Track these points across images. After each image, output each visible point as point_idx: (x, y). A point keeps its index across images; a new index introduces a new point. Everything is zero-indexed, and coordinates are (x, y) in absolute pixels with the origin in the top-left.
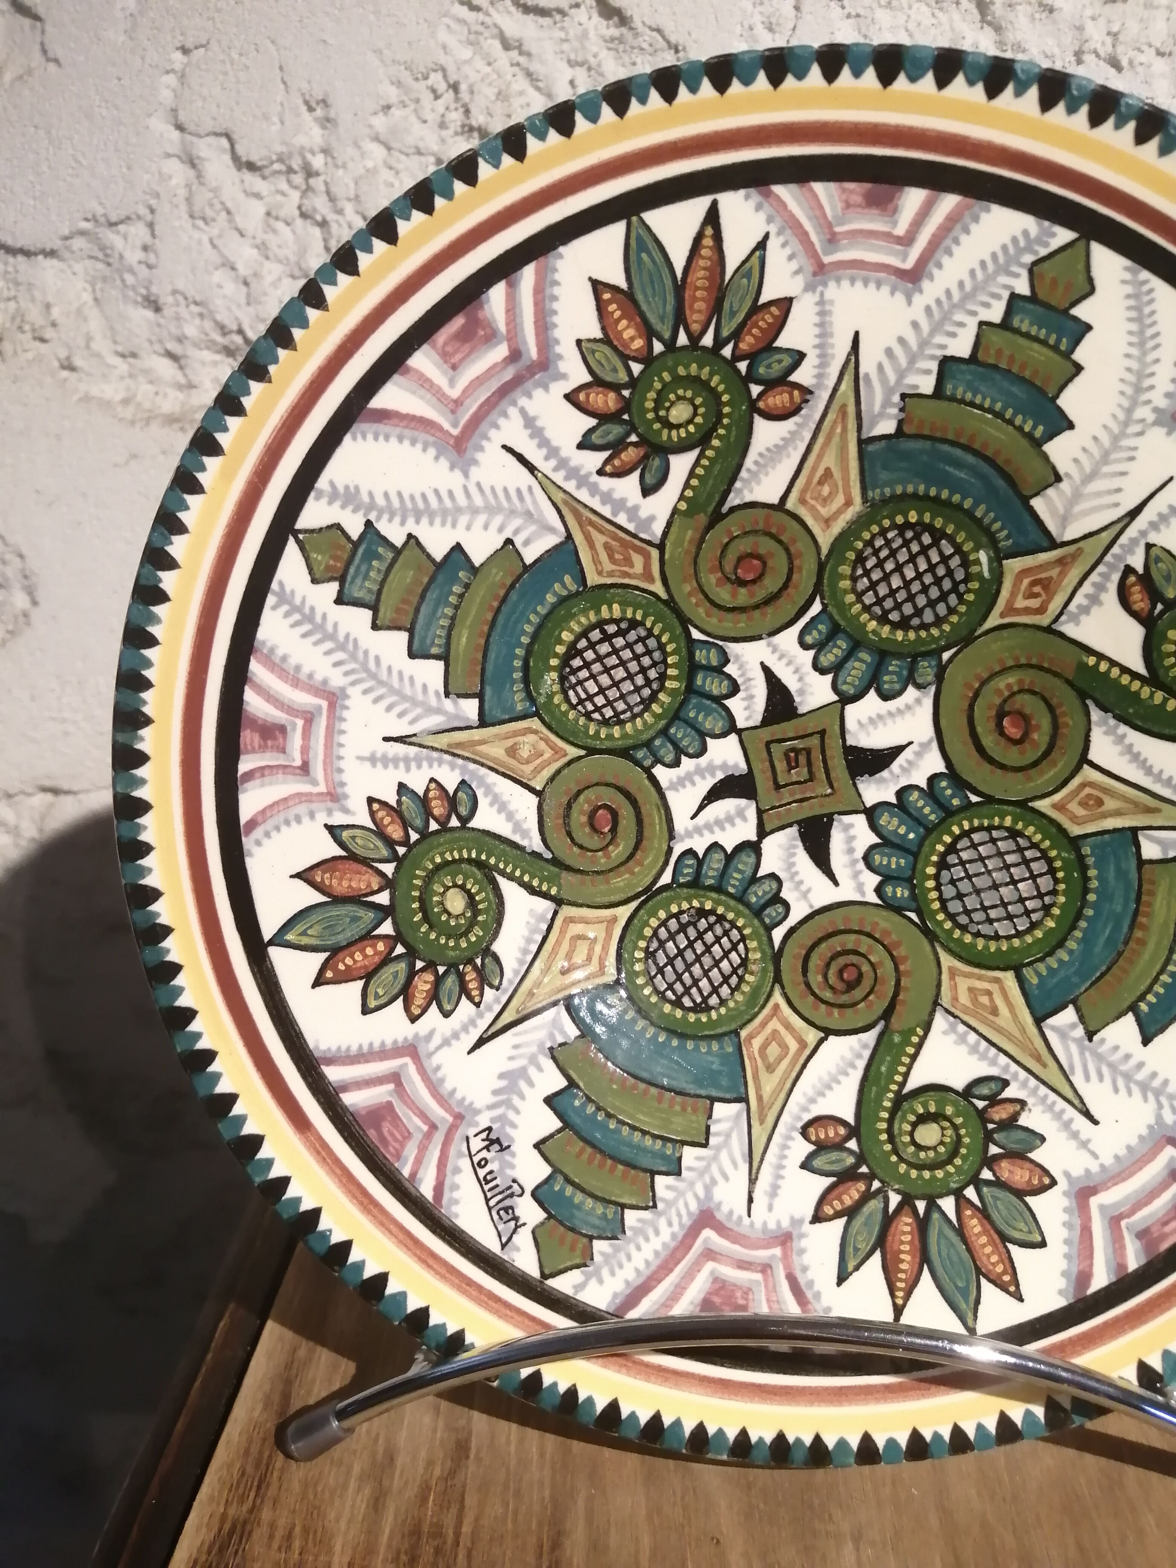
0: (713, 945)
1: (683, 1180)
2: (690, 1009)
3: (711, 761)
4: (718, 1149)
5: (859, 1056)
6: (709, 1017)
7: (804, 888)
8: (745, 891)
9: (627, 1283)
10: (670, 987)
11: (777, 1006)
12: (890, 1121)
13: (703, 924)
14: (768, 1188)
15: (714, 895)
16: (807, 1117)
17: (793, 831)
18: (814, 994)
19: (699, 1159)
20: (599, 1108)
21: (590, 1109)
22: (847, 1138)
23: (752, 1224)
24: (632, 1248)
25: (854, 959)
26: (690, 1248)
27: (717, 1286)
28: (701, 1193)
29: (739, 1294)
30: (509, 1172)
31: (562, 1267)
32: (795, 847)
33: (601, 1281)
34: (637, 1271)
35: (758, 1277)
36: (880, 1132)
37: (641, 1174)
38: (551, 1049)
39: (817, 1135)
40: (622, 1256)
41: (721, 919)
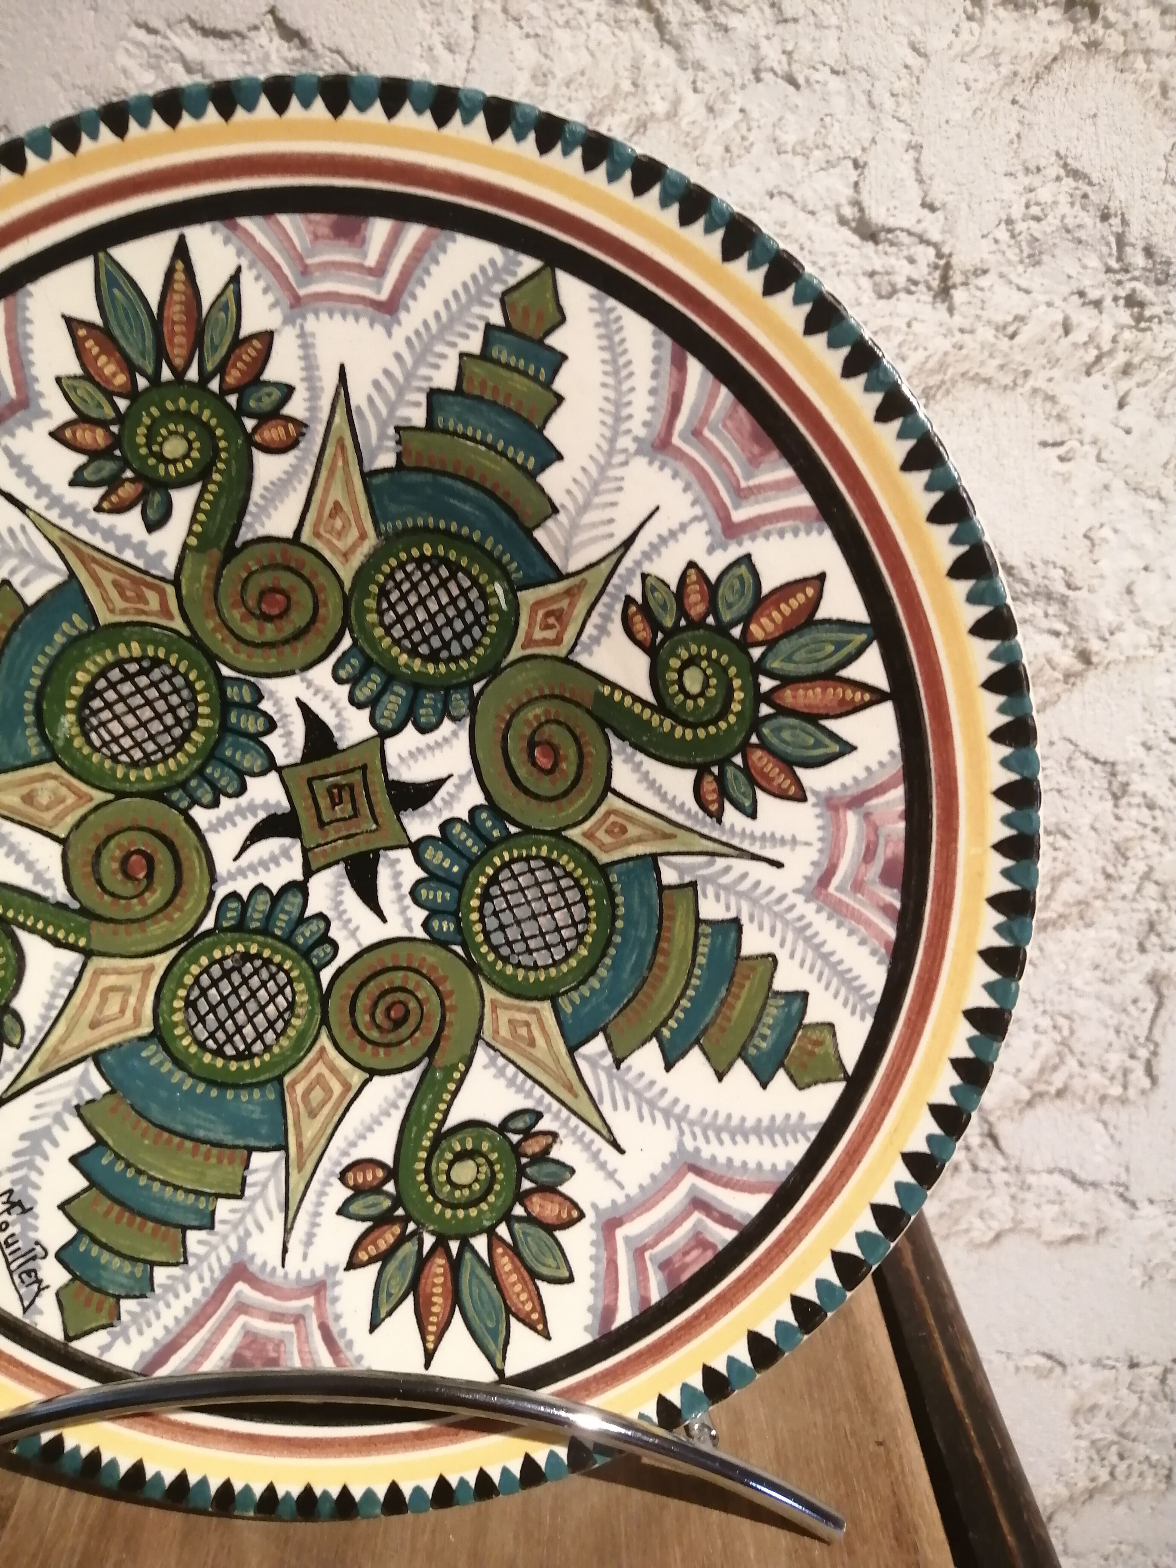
0: (259, 989)
1: (217, 1234)
2: (232, 1058)
3: (252, 800)
4: (254, 1199)
5: (402, 1095)
6: (252, 1065)
7: (352, 926)
8: (293, 932)
9: (155, 1340)
10: (212, 1035)
11: (323, 1050)
12: (428, 1161)
13: (248, 968)
14: (303, 1237)
15: (260, 938)
16: (346, 1161)
17: (340, 868)
18: (361, 1035)
19: (233, 1211)
20: (128, 1165)
21: (119, 1166)
22: (385, 1181)
23: (286, 1275)
24: (161, 1305)
25: (401, 996)
26: (221, 1303)
27: (249, 1340)
28: (234, 1246)
29: (270, 1347)
30: (33, 1235)
31: (88, 1328)
32: (343, 885)
33: (128, 1341)
34: (166, 1328)
35: (290, 1328)
36: (418, 1172)
37: (172, 1230)
38: (77, 1107)
39: (355, 1179)
40: (151, 1315)
41: (267, 962)
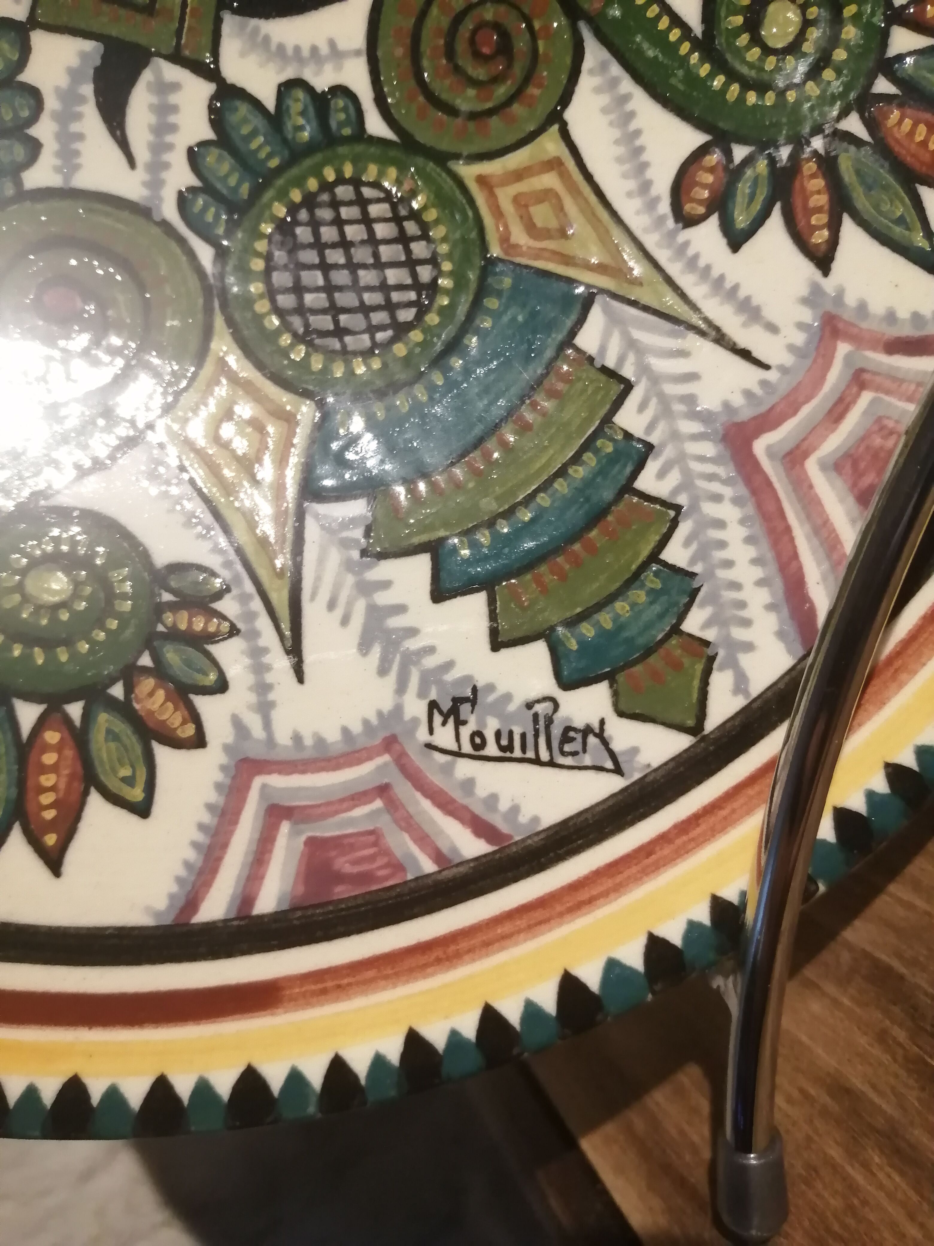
0: (342, 234)
1: (663, 445)
2: (419, 316)
3: (57, 90)
4: (644, 369)
5: (614, 83)
6: (447, 292)
7: (324, 50)
8: (285, 141)
9: (771, 607)
10: (372, 329)
11: (482, 180)
12: (732, 76)
13: (303, 233)
14: (740, 319)
15: (270, 194)
16: (665, 207)
17: (230, 22)
18: (490, 112)
19: (642, 407)
20: (491, 524)
21: (484, 538)
22: (728, 154)
23: (783, 370)
24: (723, 574)
25: (468, 25)
26: (769, 484)
27: (848, 469)
28: (694, 427)
29: (877, 441)
30: (512, 707)
31: (695, 695)
32: (256, 30)
33: (749, 647)
34: (760, 583)
35: (866, 397)
36: (741, 99)
37: (621, 506)
38: (364, 553)
39: (700, 202)
40: (730, 595)
41: (310, 202)
